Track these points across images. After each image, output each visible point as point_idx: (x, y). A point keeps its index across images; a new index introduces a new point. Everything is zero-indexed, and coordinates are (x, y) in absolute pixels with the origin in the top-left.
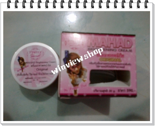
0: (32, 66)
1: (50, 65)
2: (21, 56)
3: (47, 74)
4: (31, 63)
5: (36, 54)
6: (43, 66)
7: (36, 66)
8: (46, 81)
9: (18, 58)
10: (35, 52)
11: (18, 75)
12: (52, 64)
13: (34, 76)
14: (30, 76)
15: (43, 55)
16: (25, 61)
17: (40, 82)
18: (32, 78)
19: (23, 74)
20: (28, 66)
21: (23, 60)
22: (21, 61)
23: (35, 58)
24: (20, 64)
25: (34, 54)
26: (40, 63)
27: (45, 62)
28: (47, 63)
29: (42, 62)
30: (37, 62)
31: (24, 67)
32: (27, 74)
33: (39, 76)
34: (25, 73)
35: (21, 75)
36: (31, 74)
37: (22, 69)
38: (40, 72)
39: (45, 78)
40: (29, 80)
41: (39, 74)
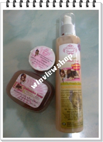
0: (40, 57)
1: (49, 62)
2: (38, 50)
3: (45, 65)
4: (41, 55)
5: (46, 53)
6: (45, 60)
7: (42, 58)
8: (43, 68)
9: (36, 50)
10: (46, 51)
11: (32, 57)
12: (50, 62)
13: (38, 62)
14: (36, 61)
15: (49, 55)
16: (39, 53)
17: (40, 66)
18: (37, 62)
19: (34, 58)
20: (39, 56)
21: (38, 52)
22: (37, 52)
23: (45, 54)
24: (36, 53)
25: (45, 52)
26: (45, 58)
27: (48, 59)
28: (48, 60)
29: (46, 58)
30: (44, 57)
31: (37, 55)
32: (36, 59)
33: (41, 63)
34: (35, 58)
35: (33, 58)
36: (38, 61)
37: (35, 56)
38: (43, 62)
39: (43, 66)
40: (35, 63)
41: (42, 63)
